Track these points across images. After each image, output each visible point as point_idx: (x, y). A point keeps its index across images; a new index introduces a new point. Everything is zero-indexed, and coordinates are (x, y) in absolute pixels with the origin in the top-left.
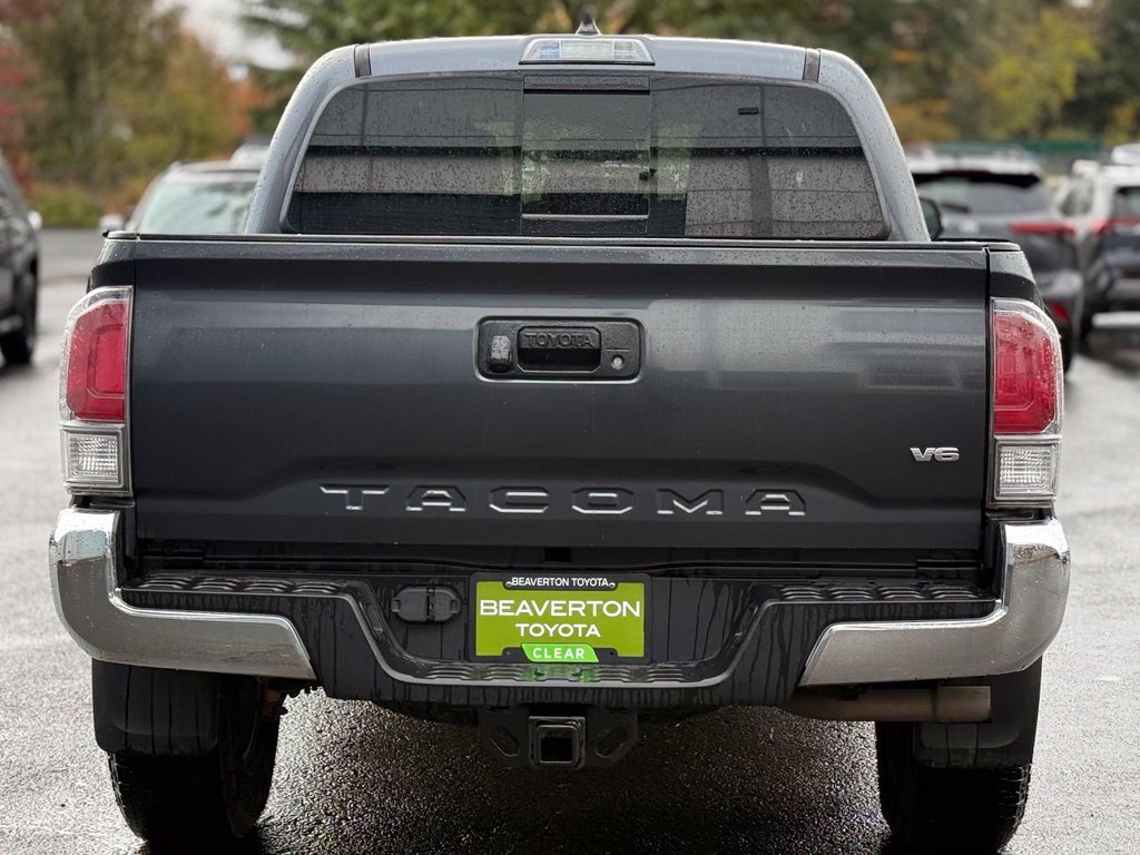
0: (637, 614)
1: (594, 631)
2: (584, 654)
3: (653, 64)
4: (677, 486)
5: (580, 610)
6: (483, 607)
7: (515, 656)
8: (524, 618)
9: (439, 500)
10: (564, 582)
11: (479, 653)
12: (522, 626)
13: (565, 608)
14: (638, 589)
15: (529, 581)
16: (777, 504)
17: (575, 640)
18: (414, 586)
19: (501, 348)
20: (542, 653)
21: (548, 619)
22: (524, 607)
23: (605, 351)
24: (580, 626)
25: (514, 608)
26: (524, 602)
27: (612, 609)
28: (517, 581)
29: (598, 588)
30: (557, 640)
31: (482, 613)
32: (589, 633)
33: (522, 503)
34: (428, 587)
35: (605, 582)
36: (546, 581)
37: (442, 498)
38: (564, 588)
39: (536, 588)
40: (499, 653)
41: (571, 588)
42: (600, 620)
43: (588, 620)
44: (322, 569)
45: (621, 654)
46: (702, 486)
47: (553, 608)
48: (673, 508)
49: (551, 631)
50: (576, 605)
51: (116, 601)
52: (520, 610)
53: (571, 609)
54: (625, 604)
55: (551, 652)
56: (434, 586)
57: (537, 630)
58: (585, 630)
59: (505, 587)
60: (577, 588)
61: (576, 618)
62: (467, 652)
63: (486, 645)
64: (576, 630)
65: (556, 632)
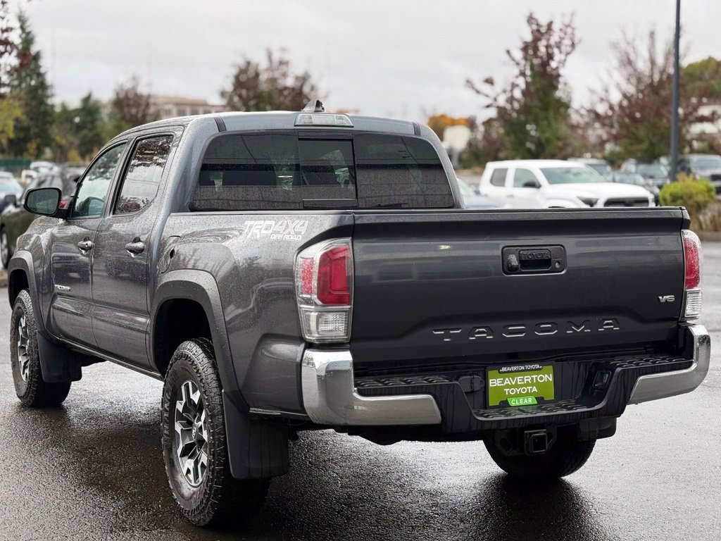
0: (551, 380)
1: (535, 389)
2: (531, 400)
3: (353, 127)
4: (574, 319)
5: (529, 380)
6: (491, 383)
7: (504, 404)
8: (507, 386)
9: (481, 333)
10: (522, 368)
11: (490, 405)
12: (507, 390)
13: (523, 379)
14: (550, 368)
15: (509, 369)
16: (608, 325)
17: (528, 395)
18: (464, 375)
19: (514, 260)
20: (515, 402)
21: (517, 386)
22: (507, 381)
23: (553, 260)
24: (529, 388)
25: (503, 382)
26: (507, 379)
27: (541, 378)
28: (504, 369)
29: (536, 370)
30: (521, 395)
31: (491, 386)
32: (533, 390)
33: (516, 332)
34: (470, 375)
35: (538, 367)
36: (515, 368)
37: (483, 332)
38: (522, 371)
39: (511, 372)
40: (498, 404)
41: (525, 370)
42: (537, 384)
43: (532, 385)
44: (420, 371)
45: (545, 399)
46: (583, 319)
47: (519, 380)
48: (573, 330)
49: (518, 391)
50: (528, 378)
51: (356, 395)
52: (506, 383)
53: (525, 380)
54: (546, 376)
55: (519, 401)
56: (473, 374)
57: (513, 391)
58: (531, 389)
59: (500, 372)
60: (528, 370)
61: (528, 384)
62: (485, 404)
63: (493, 401)
64: (528, 389)
65: (520, 391)
